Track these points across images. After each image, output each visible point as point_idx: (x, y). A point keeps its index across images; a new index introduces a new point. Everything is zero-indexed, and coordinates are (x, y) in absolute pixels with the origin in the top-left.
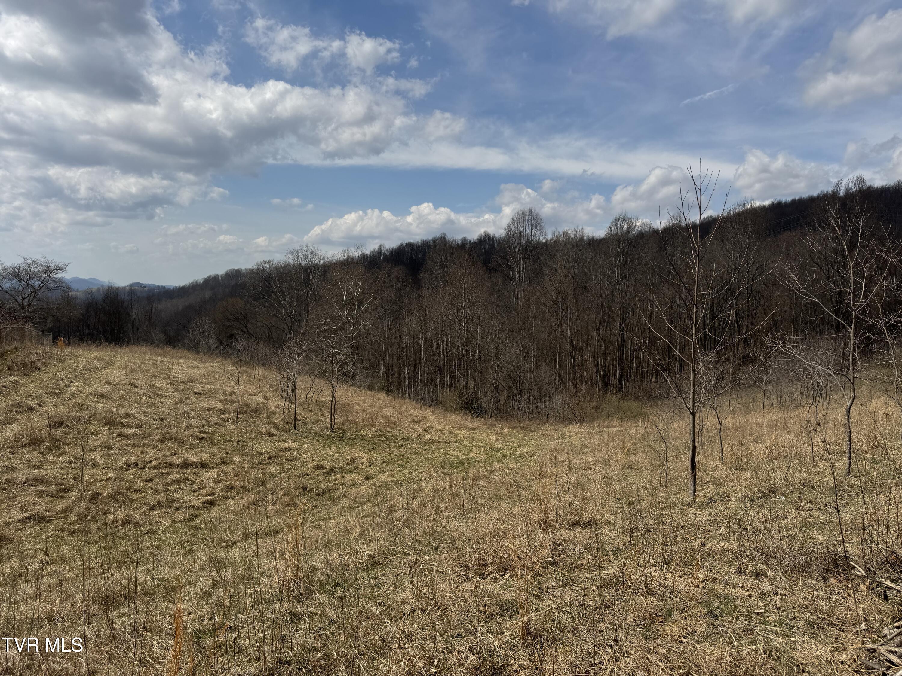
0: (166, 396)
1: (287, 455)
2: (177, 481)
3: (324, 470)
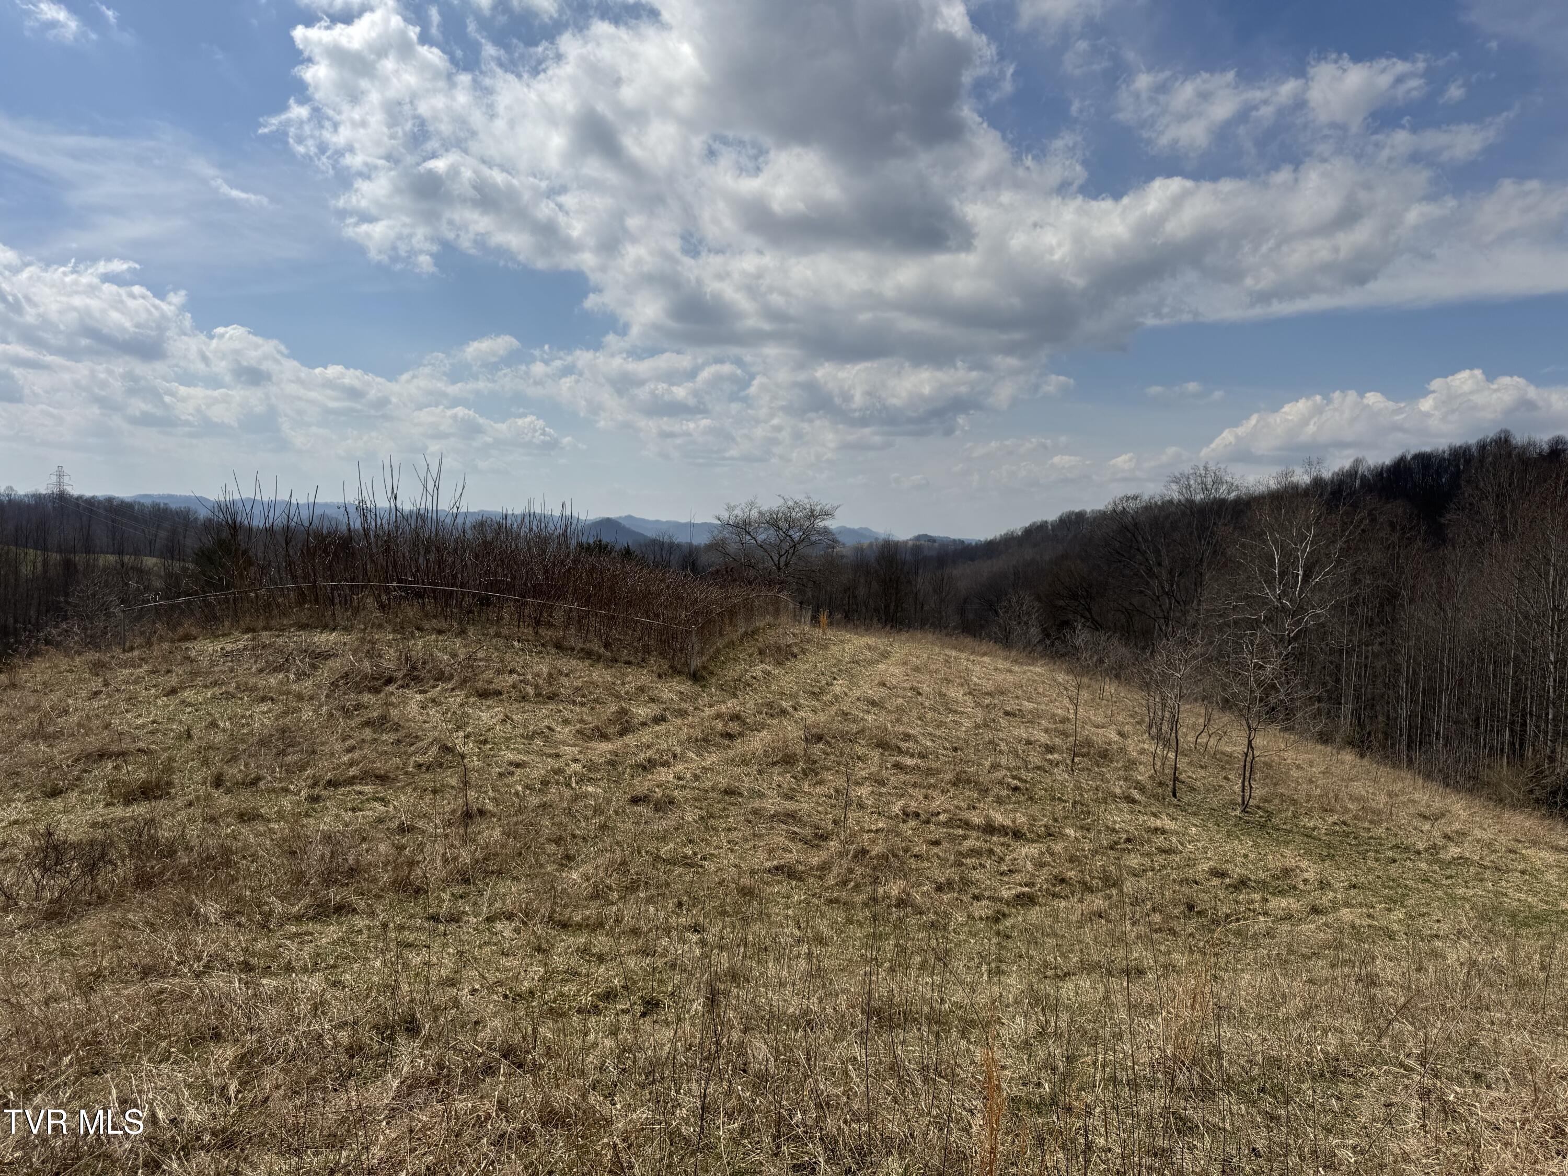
0: (963, 713)
1: (1159, 840)
2: (974, 852)
3: (1227, 881)
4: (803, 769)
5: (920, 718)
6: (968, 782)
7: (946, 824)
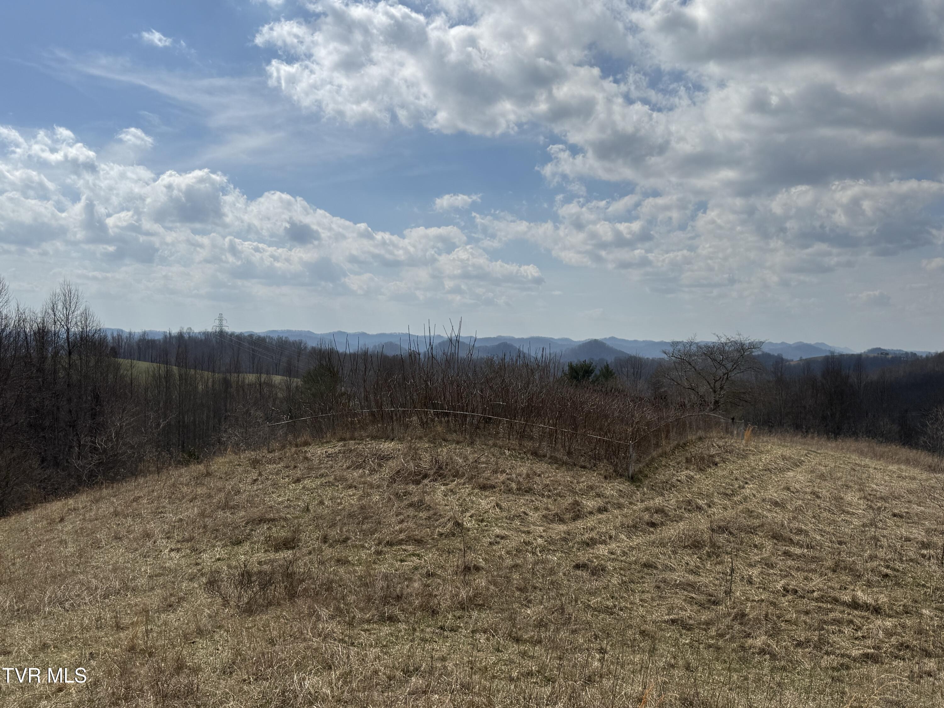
4: (707, 552)
5: (814, 517)
6: (845, 568)
7: (817, 600)
